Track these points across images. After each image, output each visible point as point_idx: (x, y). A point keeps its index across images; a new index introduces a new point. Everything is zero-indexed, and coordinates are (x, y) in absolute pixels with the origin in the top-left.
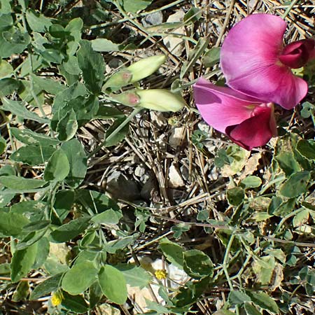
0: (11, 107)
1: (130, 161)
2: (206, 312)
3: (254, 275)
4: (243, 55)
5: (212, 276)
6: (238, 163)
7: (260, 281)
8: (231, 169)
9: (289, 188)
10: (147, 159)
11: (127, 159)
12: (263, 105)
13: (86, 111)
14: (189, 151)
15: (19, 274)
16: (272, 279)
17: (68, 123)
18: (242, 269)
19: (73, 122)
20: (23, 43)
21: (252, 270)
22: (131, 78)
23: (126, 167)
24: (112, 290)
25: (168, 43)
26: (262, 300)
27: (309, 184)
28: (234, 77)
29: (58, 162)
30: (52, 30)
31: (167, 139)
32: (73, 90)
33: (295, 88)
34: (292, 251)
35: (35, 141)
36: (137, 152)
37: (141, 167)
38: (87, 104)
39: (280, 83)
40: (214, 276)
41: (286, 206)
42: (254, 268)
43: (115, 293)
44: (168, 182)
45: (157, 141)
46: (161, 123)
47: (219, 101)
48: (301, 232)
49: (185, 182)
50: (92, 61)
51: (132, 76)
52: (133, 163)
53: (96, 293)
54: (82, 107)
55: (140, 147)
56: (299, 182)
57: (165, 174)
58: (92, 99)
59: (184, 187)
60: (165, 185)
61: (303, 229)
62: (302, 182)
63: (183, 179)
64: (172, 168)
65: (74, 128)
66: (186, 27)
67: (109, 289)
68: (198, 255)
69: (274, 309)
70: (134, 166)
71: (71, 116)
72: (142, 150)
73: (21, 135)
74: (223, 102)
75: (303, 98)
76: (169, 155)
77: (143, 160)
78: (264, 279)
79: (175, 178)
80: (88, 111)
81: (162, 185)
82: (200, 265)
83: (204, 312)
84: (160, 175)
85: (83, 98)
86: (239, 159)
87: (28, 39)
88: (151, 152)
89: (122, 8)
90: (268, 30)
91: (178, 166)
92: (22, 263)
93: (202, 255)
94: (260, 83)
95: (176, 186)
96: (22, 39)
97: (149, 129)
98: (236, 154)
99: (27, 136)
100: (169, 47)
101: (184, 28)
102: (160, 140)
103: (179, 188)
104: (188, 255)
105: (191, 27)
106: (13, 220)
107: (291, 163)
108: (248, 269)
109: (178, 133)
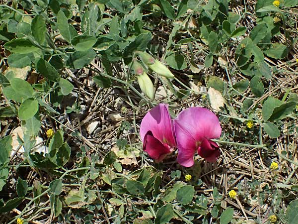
0: (93, 11)
1: (86, 99)
2: (28, 179)
3: (68, 193)
4: (193, 121)
5: (57, 168)
6: (123, 154)
7: (66, 199)
8: (118, 152)
9: (132, 184)
10: (93, 108)
11: (87, 97)
12: (169, 147)
13: (111, 54)
14: (110, 128)
15: (10, 47)
16: (74, 203)
17: (106, 43)
18: (68, 185)
19: (107, 45)
20: (123, 10)
21: (69, 191)
22: (151, 64)
23: (82, 99)
24: (25, 109)
25: (160, 90)
26: (57, 204)
27: (138, 196)
28: (178, 122)
29: (88, 42)
30: (138, 23)
31: (110, 113)
32: (120, 41)
33: (188, 159)
34: (98, 205)
35: (85, 29)
36: (95, 100)
37: (86, 108)
38: (116, 53)
39: (187, 149)
40: (57, 170)
41: (120, 188)
42: (71, 191)
43: (24, 112)
44: (88, 124)
45: (107, 108)
46: (116, 106)
47: (159, 122)
48: (107, 207)
49: (92, 134)
50: (141, 45)
51: (153, 64)
52: (86, 101)
53: (4, 112)
54: (113, 51)
55: (98, 100)
56: (137, 189)
57: (91, 120)
58: (119, 55)
59: (89, 135)
60: (86, 123)
61: (109, 206)
62: (138, 191)
63: (93, 132)
64: (97, 123)
65: (103, 48)
66: (173, 95)
67: (24, 108)
68: (68, 152)
69: (57, 214)
70: (84, 103)
71: (111, 42)
72: (97, 102)
73: (86, 19)
74: (159, 124)
75: (185, 166)
76: (103, 118)
77: (92, 105)
78: (69, 200)
79: (92, 127)
80: (112, 56)
81: (85, 122)
82: (62, 157)
83: (28, 177)
84: (89, 118)
85: (118, 49)
86: (125, 153)
87: (127, 11)
88: (99, 108)
89: (167, 56)
90: (211, 129)
91: (100, 126)
92: (17, 47)
93: (68, 155)
94: (183, 138)
95: (88, 130)
96: (126, 8)
97: (109, 101)
98: (127, 151)
99: (87, 22)
100: (158, 91)
101: (172, 94)
102: (108, 109)
103: (87, 132)
104: (65, 146)
105: (174, 98)
106: (41, 29)
107: (145, 179)
108: (69, 188)
109: (117, 116)
